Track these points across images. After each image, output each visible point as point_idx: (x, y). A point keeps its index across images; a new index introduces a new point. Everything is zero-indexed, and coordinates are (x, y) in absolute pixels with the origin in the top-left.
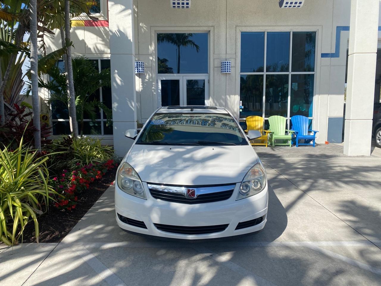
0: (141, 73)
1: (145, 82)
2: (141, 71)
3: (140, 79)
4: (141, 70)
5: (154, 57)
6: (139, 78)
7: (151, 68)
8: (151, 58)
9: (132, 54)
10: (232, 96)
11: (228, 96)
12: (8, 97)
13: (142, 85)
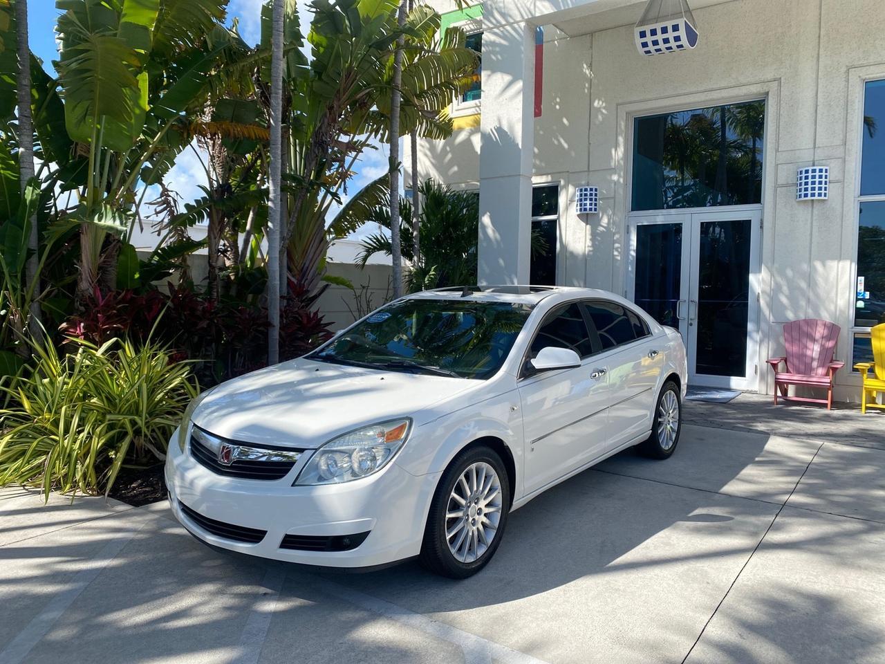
0: (588, 212)
1: (598, 233)
2: (588, 209)
3: (588, 227)
4: (588, 207)
5: (622, 174)
6: (584, 224)
7: (613, 200)
8: (615, 178)
9: (520, 175)
10: (833, 264)
11: (818, 265)
12: (298, 268)
13: (591, 240)
